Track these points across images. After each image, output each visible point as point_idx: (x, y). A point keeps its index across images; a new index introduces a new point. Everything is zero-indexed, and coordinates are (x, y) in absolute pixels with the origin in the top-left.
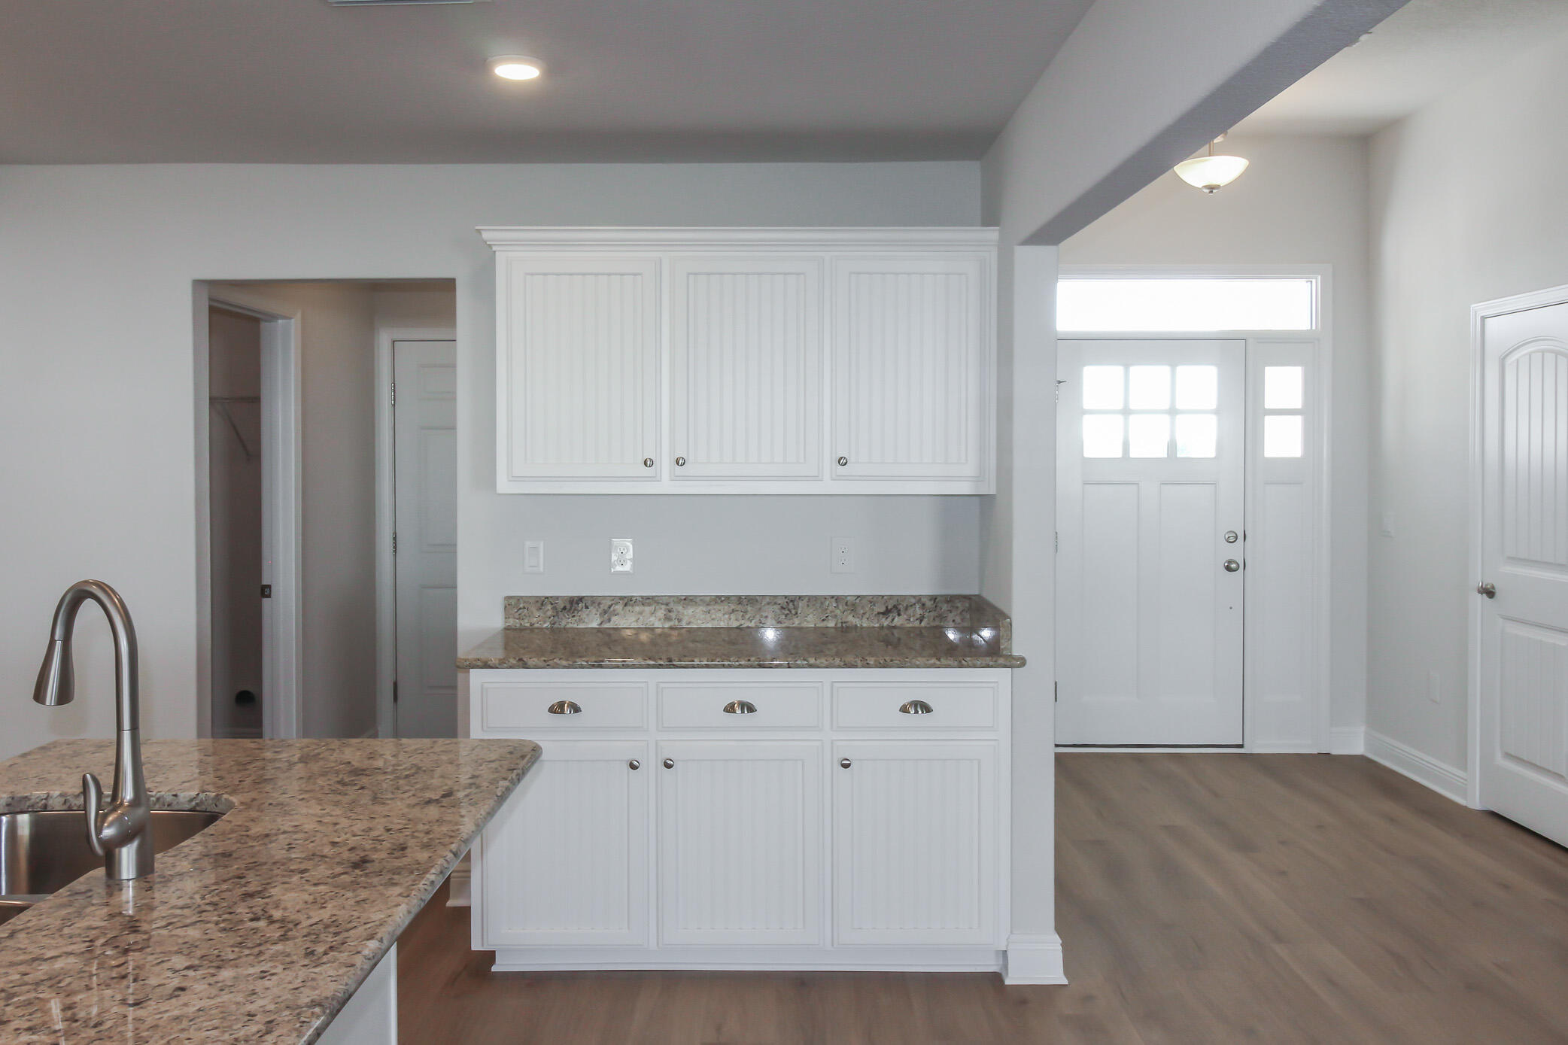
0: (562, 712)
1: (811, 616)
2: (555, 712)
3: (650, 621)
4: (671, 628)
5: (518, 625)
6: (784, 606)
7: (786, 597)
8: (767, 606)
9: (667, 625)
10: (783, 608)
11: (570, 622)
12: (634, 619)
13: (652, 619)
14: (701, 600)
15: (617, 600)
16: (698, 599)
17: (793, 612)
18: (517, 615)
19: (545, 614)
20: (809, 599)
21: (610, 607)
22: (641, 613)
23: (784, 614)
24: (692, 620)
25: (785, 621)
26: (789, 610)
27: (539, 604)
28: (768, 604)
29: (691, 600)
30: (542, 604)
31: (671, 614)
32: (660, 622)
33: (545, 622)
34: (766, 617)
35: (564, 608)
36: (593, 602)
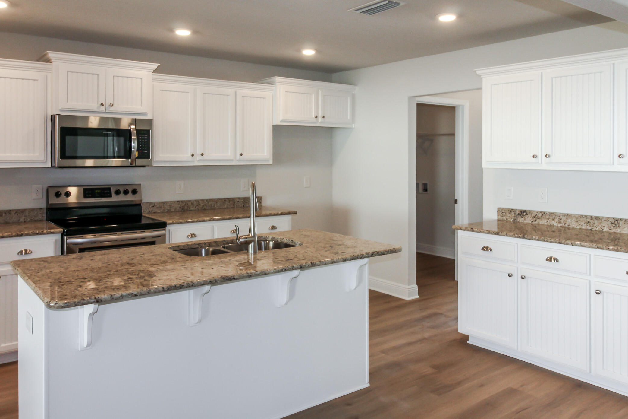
0: (487, 250)
1: (626, 228)
2: (484, 250)
3: (552, 223)
4: (561, 226)
5: (502, 219)
6: (613, 223)
7: (614, 218)
8: (604, 222)
9: (560, 225)
10: (612, 223)
11: (521, 220)
12: (546, 221)
13: (553, 222)
14: (574, 216)
15: (539, 213)
16: (573, 216)
17: (617, 225)
18: (501, 215)
19: (511, 215)
20: (625, 220)
21: (536, 215)
22: (548, 219)
23: (612, 226)
24: (570, 224)
25: (613, 229)
26: (615, 224)
27: (509, 211)
28: (605, 220)
29: (570, 216)
30: (511, 212)
31: (561, 221)
32: (556, 224)
33: (512, 219)
34: (604, 226)
35: (519, 214)
36: (530, 213)
